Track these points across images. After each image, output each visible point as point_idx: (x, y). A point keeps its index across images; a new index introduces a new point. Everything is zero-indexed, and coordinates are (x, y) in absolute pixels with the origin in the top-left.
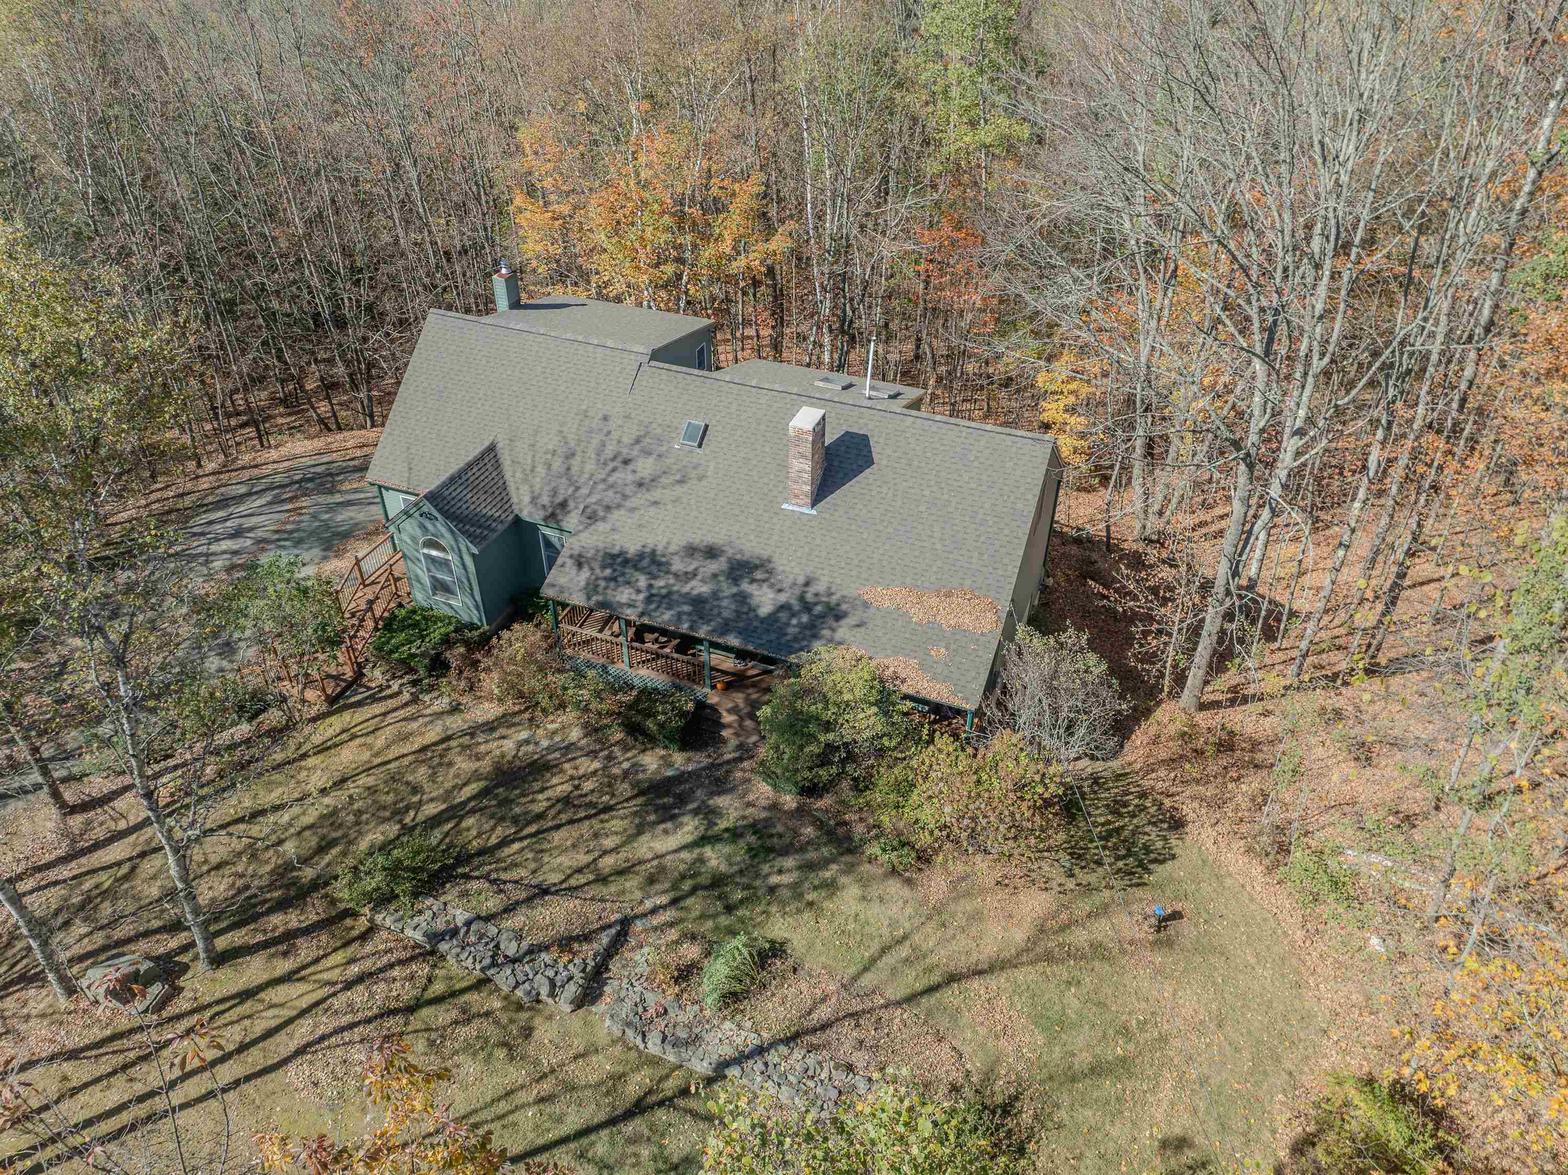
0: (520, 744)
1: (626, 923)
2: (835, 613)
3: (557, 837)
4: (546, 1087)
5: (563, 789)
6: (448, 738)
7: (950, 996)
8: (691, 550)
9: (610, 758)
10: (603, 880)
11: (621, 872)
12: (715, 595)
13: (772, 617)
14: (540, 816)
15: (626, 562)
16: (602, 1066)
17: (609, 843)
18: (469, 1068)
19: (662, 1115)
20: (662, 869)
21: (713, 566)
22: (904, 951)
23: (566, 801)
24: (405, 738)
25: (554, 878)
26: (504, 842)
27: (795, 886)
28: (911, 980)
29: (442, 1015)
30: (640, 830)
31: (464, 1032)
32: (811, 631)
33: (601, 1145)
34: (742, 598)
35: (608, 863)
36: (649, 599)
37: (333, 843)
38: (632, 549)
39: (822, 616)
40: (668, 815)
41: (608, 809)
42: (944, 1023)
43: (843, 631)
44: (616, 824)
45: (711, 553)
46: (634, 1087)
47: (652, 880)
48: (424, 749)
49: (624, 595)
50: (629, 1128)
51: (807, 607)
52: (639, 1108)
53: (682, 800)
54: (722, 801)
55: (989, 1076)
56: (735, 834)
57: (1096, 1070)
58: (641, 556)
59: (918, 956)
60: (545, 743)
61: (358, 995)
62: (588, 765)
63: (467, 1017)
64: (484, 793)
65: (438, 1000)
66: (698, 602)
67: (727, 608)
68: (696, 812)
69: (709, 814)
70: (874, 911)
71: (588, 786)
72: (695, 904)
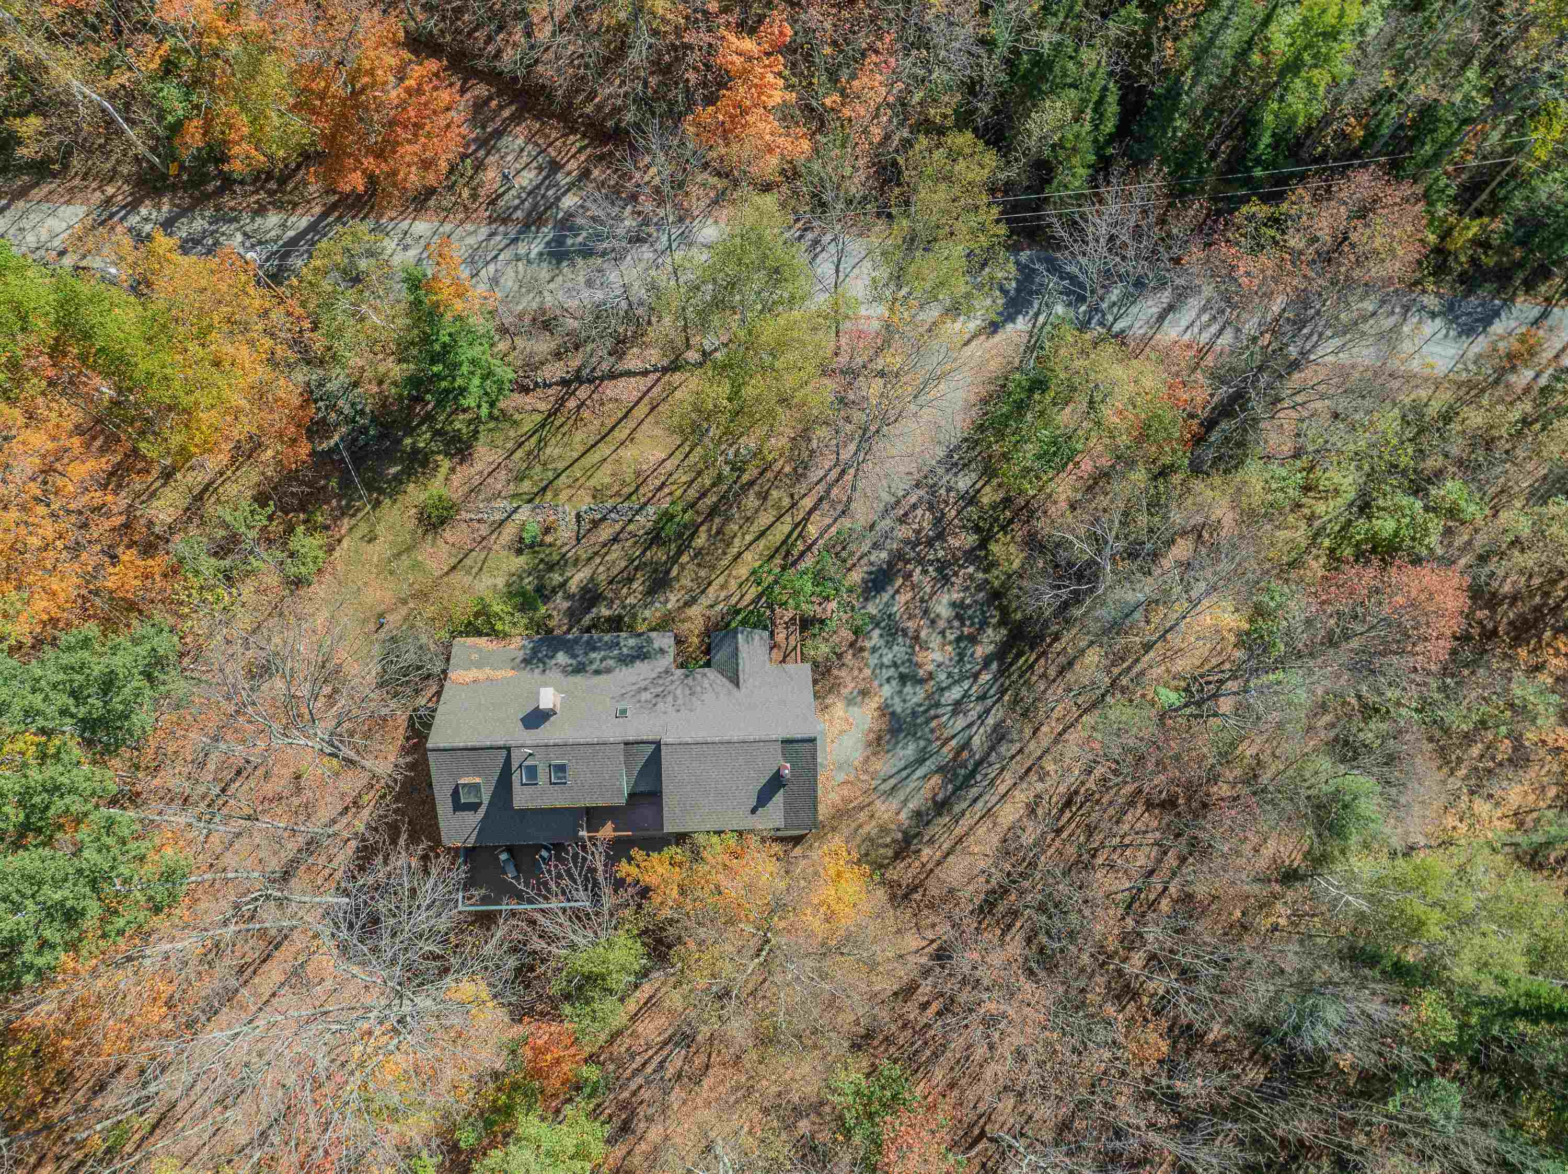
0: (667, 601)
1: (578, 540)
2: (526, 661)
3: (623, 564)
4: (578, 484)
5: (635, 585)
6: (703, 592)
7: (453, 561)
8: (608, 671)
9: (624, 607)
10: (596, 553)
11: (590, 559)
12: (586, 654)
13: (556, 651)
14: (636, 569)
15: (638, 657)
16: (563, 496)
17: (601, 569)
18: (607, 480)
19: (535, 490)
20: (575, 565)
21: (594, 667)
22: (474, 571)
23: (630, 580)
24: (723, 587)
25: (615, 547)
26: (644, 553)
27: (522, 579)
28: (468, 562)
29: (626, 491)
30: (592, 579)
31: (616, 488)
32: (535, 651)
33: (550, 475)
34: (574, 656)
35: (598, 560)
36: (618, 644)
37: (718, 533)
38: (638, 664)
39: (532, 658)
40: (584, 590)
41: (611, 583)
42: (454, 551)
43: (521, 655)
44: (603, 577)
45: (597, 672)
46: (549, 495)
47: (577, 560)
48: (710, 584)
49: (632, 642)
50: (545, 483)
51: (540, 660)
52: (544, 489)
53: (582, 598)
54: (566, 605)
55: (435, 539)
56: (554, 591)
57: (399, 554)
58: (632, 662)
59: (468, 573)
60: (657, 605)
61: (658, 483)
62: (631, 600)
63: (618, 494)
64: (668, 572)
65: (631, 495)
66: (594, 649)
67: (579, 651)
68: (574, 595)
69: (568, 597)
70: (490, 582)
71: (625, 591)
72: (556, 557)
